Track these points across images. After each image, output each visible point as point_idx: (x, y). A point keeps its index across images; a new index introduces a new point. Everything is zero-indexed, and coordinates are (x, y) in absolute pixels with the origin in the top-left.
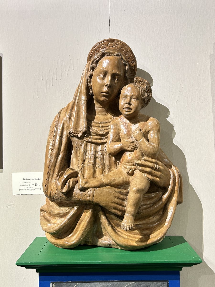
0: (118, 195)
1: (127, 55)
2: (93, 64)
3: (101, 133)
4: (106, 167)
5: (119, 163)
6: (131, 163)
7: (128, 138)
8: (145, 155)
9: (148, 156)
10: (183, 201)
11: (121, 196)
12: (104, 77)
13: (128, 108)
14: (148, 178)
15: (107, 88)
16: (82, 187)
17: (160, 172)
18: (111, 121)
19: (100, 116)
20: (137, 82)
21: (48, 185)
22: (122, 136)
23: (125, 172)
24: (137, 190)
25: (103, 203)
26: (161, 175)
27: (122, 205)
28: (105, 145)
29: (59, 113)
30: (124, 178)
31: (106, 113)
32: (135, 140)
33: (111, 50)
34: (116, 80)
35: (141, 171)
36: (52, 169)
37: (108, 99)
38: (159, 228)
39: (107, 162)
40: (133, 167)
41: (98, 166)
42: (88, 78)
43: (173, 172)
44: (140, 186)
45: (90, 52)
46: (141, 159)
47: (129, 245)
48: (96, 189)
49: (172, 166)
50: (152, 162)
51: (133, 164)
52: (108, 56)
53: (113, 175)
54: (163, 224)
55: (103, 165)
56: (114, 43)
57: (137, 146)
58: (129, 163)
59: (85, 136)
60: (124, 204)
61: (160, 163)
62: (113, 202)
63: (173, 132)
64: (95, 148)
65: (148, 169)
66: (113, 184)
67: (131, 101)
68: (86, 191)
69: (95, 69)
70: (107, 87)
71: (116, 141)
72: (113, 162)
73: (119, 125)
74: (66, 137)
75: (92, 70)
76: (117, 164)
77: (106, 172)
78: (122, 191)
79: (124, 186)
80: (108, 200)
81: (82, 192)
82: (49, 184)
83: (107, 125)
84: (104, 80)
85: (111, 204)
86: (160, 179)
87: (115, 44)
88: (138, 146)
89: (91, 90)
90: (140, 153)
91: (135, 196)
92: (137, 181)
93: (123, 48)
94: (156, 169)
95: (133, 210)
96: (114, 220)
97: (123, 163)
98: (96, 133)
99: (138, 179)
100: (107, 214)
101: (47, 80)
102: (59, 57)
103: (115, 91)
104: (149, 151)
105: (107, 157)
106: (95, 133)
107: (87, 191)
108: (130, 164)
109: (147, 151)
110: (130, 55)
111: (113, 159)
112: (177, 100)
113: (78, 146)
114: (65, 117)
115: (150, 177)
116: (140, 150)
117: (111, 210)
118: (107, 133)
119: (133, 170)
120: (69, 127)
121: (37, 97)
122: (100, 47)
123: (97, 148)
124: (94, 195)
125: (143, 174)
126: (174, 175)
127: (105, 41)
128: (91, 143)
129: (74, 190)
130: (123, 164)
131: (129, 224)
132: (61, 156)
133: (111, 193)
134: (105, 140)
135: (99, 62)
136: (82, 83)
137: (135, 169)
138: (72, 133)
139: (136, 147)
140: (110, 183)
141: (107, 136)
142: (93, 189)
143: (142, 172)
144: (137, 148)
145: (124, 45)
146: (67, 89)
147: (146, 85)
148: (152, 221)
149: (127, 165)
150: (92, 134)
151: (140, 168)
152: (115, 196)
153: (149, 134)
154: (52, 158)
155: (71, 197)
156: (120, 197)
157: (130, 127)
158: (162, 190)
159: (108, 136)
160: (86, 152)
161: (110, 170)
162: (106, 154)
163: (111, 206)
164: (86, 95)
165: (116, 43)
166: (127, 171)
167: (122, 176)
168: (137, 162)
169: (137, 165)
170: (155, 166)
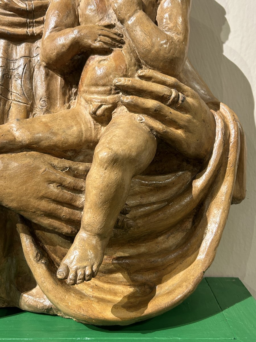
3: (23, 6)
4: (37, 101)
5: (76, 94)
6: (104, 85)
7: (98, 18)
8: (146, 63)
9: (153, 67)
10: (246, 197)
14: (152, 129)
17: (187, 113)
23: (88, 113)
24: (111, 158)
25: (12, 201)
26: (189, 121)
27: (70, 205)
28: (38, 43)
32: (117, 22)
35: (133, 108)
38: (181, 266)
39: (40, 89)
40: (109, 98)
41: (15, 100)
43: (224, 119)
44: (121, 147)
46: (132, 75)
47: (93, 317)
49: (222, 104)
50: (163, 83)
51: (109, 88)
54: (193, 256)
55: (29, 96)
57: (123, 37)
58: (98, 85)
60: (78, 203)
62: (42, 198)
63: (224, 27)
64: (7, 51)
65: (151, 103)
72: (58, 91)
76: (70, 96)
78: (76, 167)
79: (87, 155)
80: (26, 190)
85: (37, 204)
88: (127, 39)
90: (131, 58)
91: (105, 177)
94: (175, 104)
95: (101, 220)
96: (58, 247)
98: (7, 5)
99: (121, 128)
100: (37, 232)
104: (156, 48)
105: (40, 75)
108: (101, 89)
109: (150, 51)
111: (58, 81)
115: (158, 125)
116: (132, 51)
117: (39, 219)
118: (43, 10)
119: (110, 106)
123: (14, 51)
125: (138, 117)
126: (226, 127)
131: (85, 264)
133: (38, 168)
134: (36, 30)
137: (115, 106)
139: (119, 39)
141: (42, 18)
143: (135, 112)
144: (123, 43)
148: (164, 246)
149: (92, 93)
151: (128, 99)
152: (49, 178)
156: (64, 181)
158: (191, 167)
159: (45, 17)
161: (48, 111)
162: (39, 68)
163: (38, 209)
166: (92, 109)
167: (78, 123)
168: (120, 81)
169: (121, 94)
170: (173, 95)
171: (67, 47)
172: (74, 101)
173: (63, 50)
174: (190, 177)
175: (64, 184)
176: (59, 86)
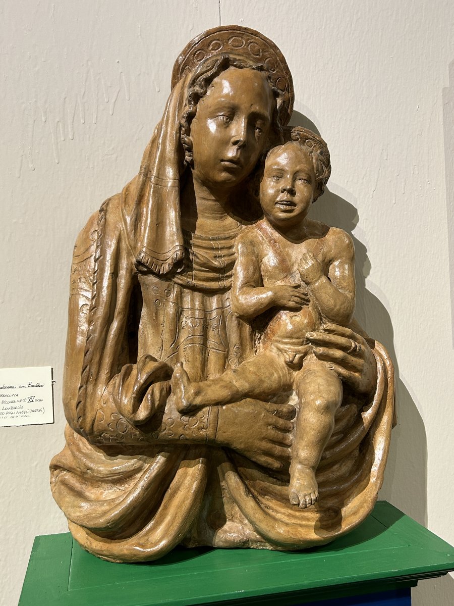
0: (273, 419)
1: (274, 71)
2: (195, 86)
3: (216, 263)
4: (231, 348)
5: (260, 339)
6: (297, 338)
7: (282, 276)
8: (327, 317)
9: (332, 321)
10: (398, 423)
11: (281, 422)
12: (229, 121)
13: (287, 202)
14: (339, 374)
15: (238, 149)
16: (190, 405)
17: (361, 359)
18: (238, 234)
19: (209, 221)
20: (298, 139)
21: (86, 401)
22: (267, 271)
23: (281, 361)
24: (326, 405)
25: (241, 443)
26: (363, 365)
27: (282, 443)
28: (227, 295)
29: (103, 210)
30: (281, 375)
31: (223, 213)
32: (302, 283)
33: (239, 55)
34: (257, 131)
35: (321, 357)
36: (96, 359)
37: (234, 179)
39: (234, 338)
40: (300, 348)
41: (213, 348)
42: (183, 121)
45: (180, 55)
46: (318, 329)
47: (301, 539)
48: (222, 407)
49: (376, 342)
50: (343, 335)
51: (302, 340)
52: (237, 68)
53: (255, 370)
55: (225, 343)
56: (244, 37)
57: (308, 296)
58: (293, 338)
59: (179, 270)
60: (287, 442)
61: (358, 336)
62: (263, 439)
63: (365, 263)
64: (203, 304)
65: (338, 353)
66: (258, 392)
67: (295, 186)
68: (197, 413)
69: (201, 99)
70: (236, 147)
71: (254, 285)
72: (248, 338)
73: (259, 246)
74: (128, 274)
75: (192, 102)
76: (255, 341)
77: (233, 364)
78: (281, 409)
79: (279, 396)
80: (253, 433)
81: (185, 418)
82: (88, 400)
83: (229, 246)
84: (228, 129)
85: (259, 444)
86: (361, 375)
87: (246, 41)
88: (311, 296)
89: (187, 153)
90: (316, 313)
91: (321, 421)
92: (319, 384)
93: (266, 52)
94: (354, 352)
96: (258, 481)
97: (273, 338)
98: (205, 263)
100: (239, 469)
101: (58, 122)
102: (90, 63)
103: (253, 159)
104: (338, 307)
105: (232, 325)
106: (203, 265)
107: (200, 414)
108: (294, 340)
109: (333, 309)
110: (282, 71)
111: (247, 328)
112: (373, 190)
113: (159, 298)
114: (121, 221)
116: (315, 307)
117: (257, 457)
118: (231, 265)
119: (303, 354)
120: (135, 248)
121: (31, 166)
122: (209, 46)
123: (208, 302)
124: (219, 423)
125: (327, 364)
127: (220, 29)
128: (194, 289)
129: (164, 413)
130: (276, 341)
131: (310, 492)
132: (118, 324)
133: (259, 414)
134: (226, 283)
135: (213, 82)
136: (166, 135)
137: (306, 354)
138: (147, 262)
139: (306, 298)
140: (252, 391)
141: (230, 273)
142: (215, 409)
143: (324, 360)
144: (309, 301)
145: (268, 45)
146: (113, 149)
147: (320, 148)
148: (338, 474)
149: (286, 343)
150: (195, 266)
151: (321, 350)
152: (267, 422)
153: (331, 267)
154: (94, 331)
155: (155, 431)
156: (277, 423)
157: (287, 249)
159: (233, 271)
160: (181, 313)
161: (241, 357)
162: (231, 318)
163: (259, 449)
164: (176, 167)
165: (249, 39)
166: (288, 358)
167: (276, 371)
168: (313, 336)
169: (310, 344)
170: (353, 346)
171: (265, 305)
172: (258, 345)
173: (261, 307)
174: (356, 409)
175: (279, 425)
176: (248, 334)
